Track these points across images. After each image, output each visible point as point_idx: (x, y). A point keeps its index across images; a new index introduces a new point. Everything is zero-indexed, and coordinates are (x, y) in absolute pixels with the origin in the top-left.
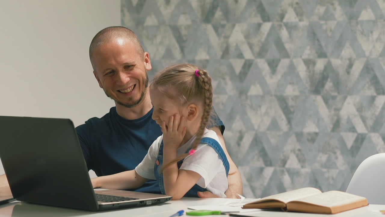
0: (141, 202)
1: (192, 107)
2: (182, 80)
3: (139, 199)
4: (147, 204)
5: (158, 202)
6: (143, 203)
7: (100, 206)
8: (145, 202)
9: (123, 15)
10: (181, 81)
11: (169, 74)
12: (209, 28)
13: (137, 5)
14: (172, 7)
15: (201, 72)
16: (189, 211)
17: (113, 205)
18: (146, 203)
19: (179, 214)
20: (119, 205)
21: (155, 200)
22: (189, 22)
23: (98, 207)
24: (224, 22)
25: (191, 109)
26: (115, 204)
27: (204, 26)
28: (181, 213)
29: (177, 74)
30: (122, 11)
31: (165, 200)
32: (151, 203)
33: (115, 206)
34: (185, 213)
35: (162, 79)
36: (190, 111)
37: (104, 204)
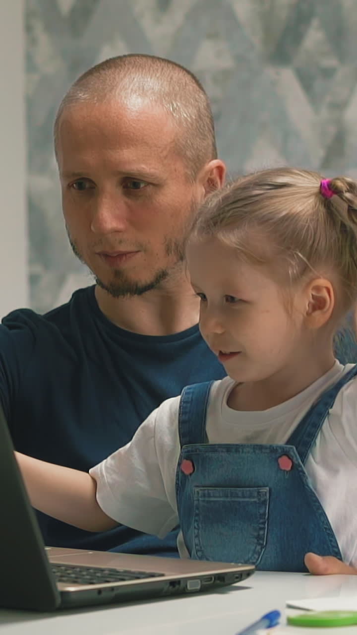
0: (173, 583)
1: (318, 289)
2: (286, 209)
3: (163, 575)
4: (189, 587)
5: (218, 582)
6: (177, 586)
7: (64, 594)
8: (182, 584)
9: (32, 41)
10: (284, 213)
11: (244, 195)
12: (287, 78)
13: (73, 11)
14: (177, 16)
15: (339, 184)
16: (294, 614)
17: (100, 591)
18: (186, 586)
19: (267, 622)
20: (115, 592)
21: (209, 577)
22: (227, 63)
23: (59, 601)
24: (330, 62)
25: (314, 293)
26: (105, 589)
27: (270, 72)
28: (271, 619)
29: (268, 195)
30: (28, 29)
31: (237, 578)
32: (199, 587)
33: (104, 594)
34: (282, 620)
35: (229, 211)
36: (312, 300)
37: (72, 589)
